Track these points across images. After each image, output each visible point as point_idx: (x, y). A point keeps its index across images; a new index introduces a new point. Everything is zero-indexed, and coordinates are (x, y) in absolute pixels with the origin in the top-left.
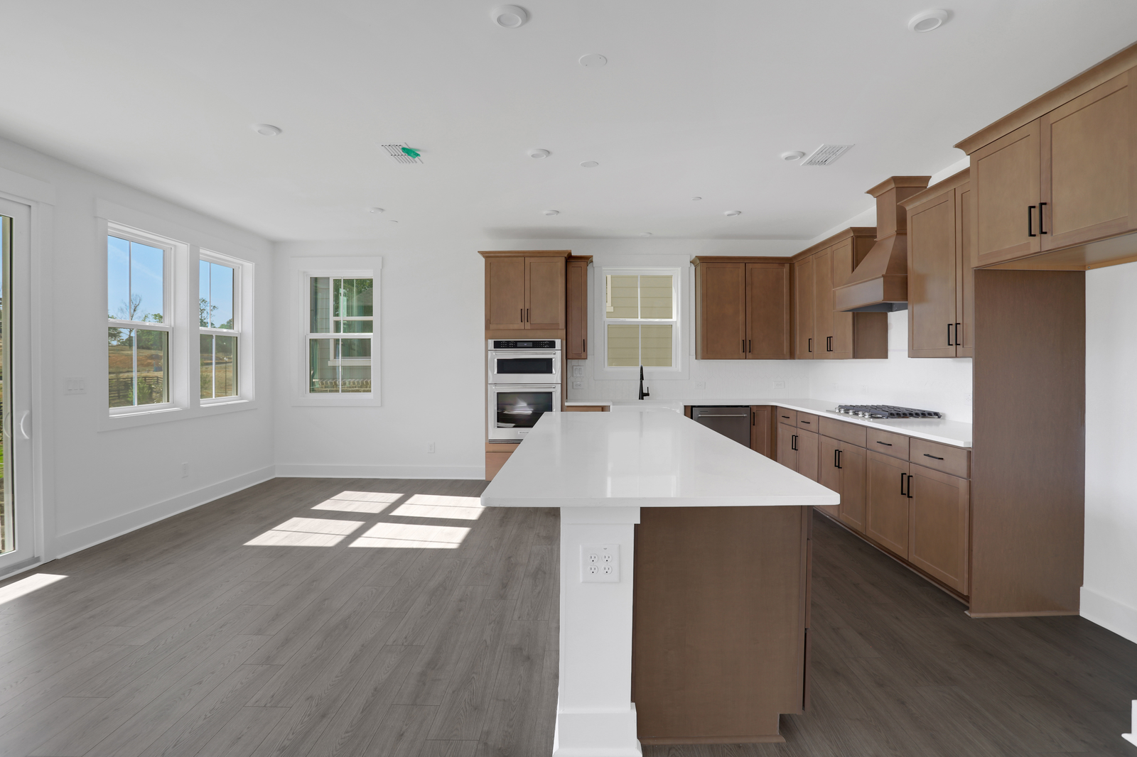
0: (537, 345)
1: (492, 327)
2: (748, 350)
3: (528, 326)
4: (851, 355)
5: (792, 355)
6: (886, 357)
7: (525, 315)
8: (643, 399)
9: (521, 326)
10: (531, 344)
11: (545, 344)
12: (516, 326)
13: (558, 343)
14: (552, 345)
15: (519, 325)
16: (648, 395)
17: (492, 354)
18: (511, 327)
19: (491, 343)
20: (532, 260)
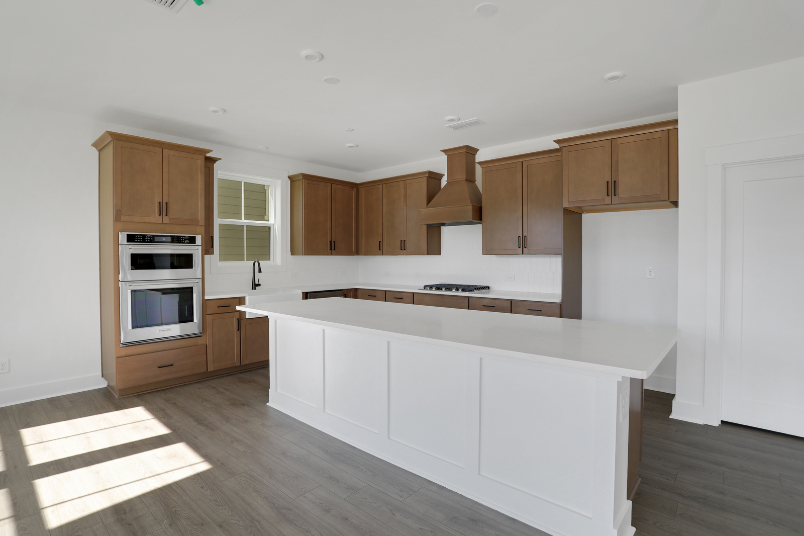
0: (176, 240)
1: (123, 218)
2: (333, 249)
3: (166, 220)
4: (426, 253)
5: (357, 253)
6: (439, 254)
7: (164, 209)
8: (255, 289)
9: (158, 219)
10: (169, 239)
11: (185, 240)
12: (152, 220)
13: (199, 239)
14: (192, 240)
15: (155, 218)
16: (259, 285)
17: (122, 248)
18: (147, 220)
19: (123, 237)
20: (172, 152)
